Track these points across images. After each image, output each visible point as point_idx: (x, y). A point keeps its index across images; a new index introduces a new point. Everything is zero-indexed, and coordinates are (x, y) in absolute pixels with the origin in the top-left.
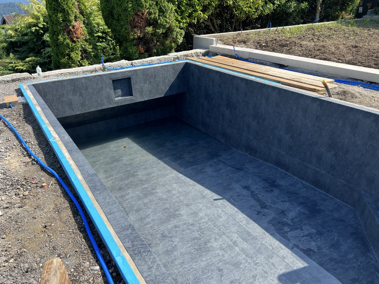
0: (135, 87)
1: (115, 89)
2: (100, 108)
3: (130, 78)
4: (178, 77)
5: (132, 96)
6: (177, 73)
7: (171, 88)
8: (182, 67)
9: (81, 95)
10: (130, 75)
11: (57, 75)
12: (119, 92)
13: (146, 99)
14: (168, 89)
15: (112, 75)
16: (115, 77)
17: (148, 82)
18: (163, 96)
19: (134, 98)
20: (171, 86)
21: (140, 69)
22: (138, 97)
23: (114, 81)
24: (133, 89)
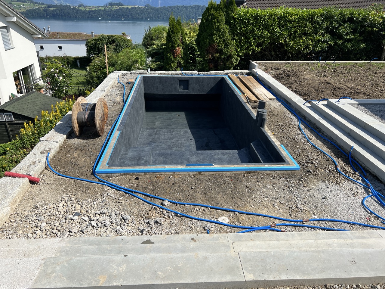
0: (191, 86)
1: (180, 85)
2: (170, 93)
3: (188, 81)
4: (217, 84)
5: (188, 90)
6: (217, 82)
7: (212, 90)
8: (220, 79)
9: (163, 85)
10: (189, 79)
11: (159, 74)
12: (182, 87)
13: (196, 93)
14: (209, 90)
15: (179, 78)
16: (180, 79)
17: (198, 84)
18: (206, 93)
19: (189, 91)
20: (212, 89)
21: (194, 77)
22: (191, 92)
23: (179, 81)
24: (189, 87)
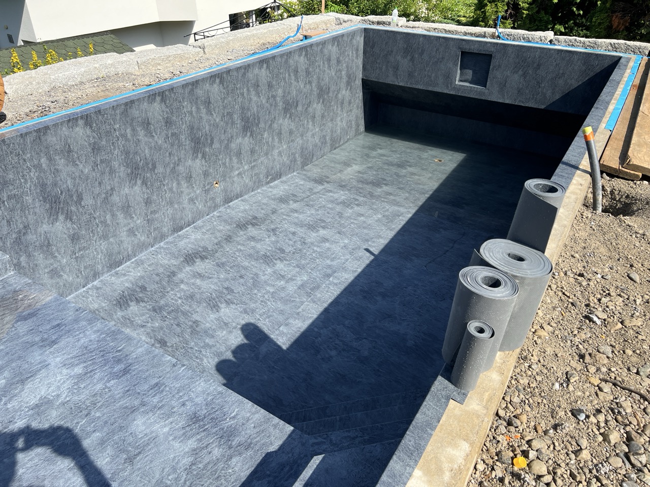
0: (496, 74)
1: (462, 68)
2: (430, 89)
3: (491, 56)
5: (485, 87)
6: (592, 74)
10: (493, 50)
12: (469, 73)
13: (507, 102)
16: (467, 48)
17: (520, 72)
18: (543, 107)
19: (487, 91)
20: (567, 94)
22: (492, 93)
23: (463, 53)
24: (490, 76)
